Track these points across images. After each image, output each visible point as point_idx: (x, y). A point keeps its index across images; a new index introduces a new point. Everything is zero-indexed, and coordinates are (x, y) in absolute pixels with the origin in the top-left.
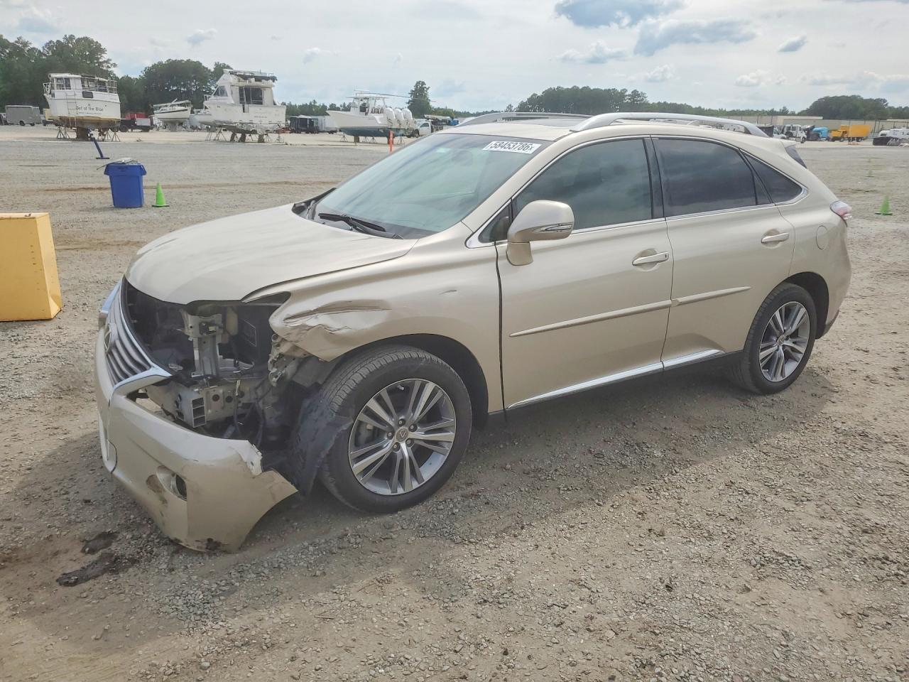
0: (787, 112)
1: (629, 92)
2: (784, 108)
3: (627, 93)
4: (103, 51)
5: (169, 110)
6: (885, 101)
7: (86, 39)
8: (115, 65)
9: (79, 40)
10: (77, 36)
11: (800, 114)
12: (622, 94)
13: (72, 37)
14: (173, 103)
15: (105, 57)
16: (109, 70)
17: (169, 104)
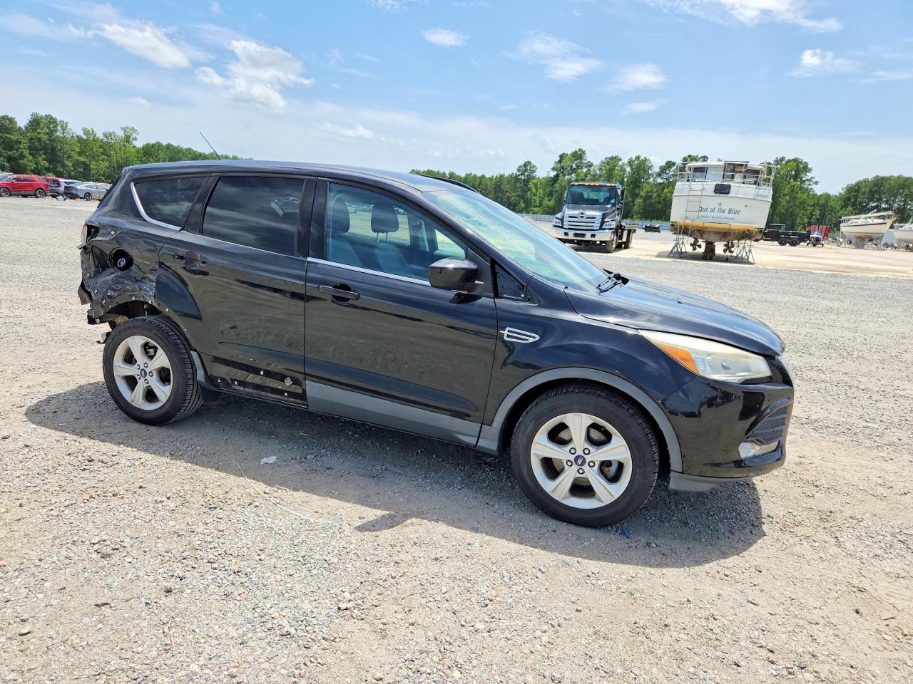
4: (810, 170)
5: (860, 223)
7: (795, 160)
8: (816, 183)
9: (789, 161)
10: (787, 159)
13: (783, 159)
14: (869, 215)
15: (809, 175)
16: (810, 187)
17: (864, 216)
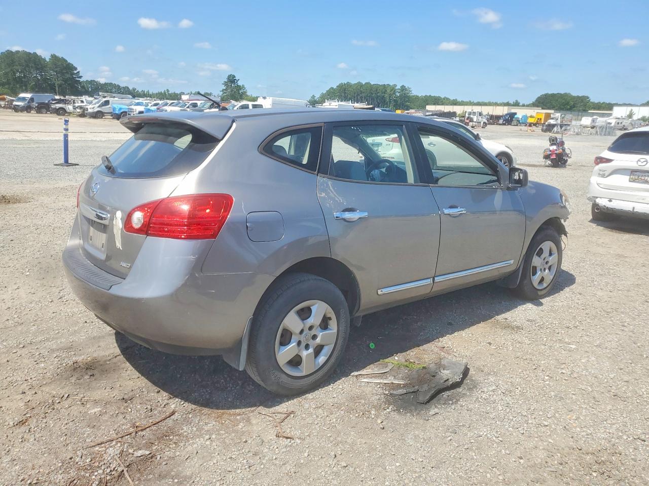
0: (519, 103)
1: (398, 87)
2: (516, 101)
3: (397, 88)
6: (588, 98)
11: (528, 106)
12: (393, 88)
